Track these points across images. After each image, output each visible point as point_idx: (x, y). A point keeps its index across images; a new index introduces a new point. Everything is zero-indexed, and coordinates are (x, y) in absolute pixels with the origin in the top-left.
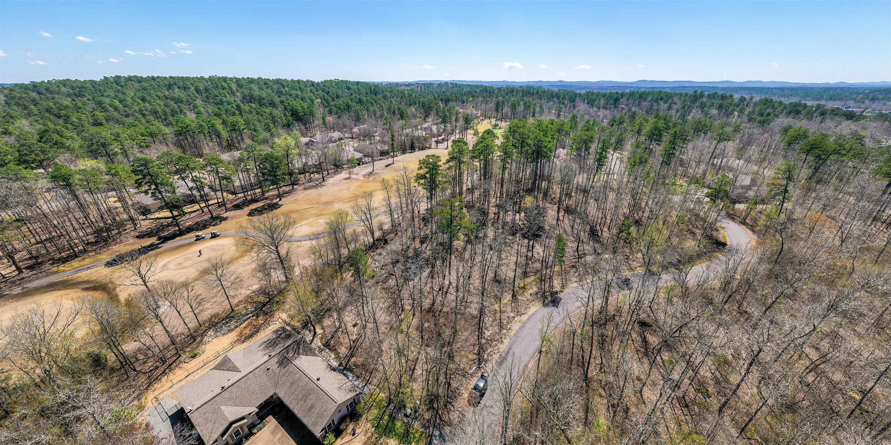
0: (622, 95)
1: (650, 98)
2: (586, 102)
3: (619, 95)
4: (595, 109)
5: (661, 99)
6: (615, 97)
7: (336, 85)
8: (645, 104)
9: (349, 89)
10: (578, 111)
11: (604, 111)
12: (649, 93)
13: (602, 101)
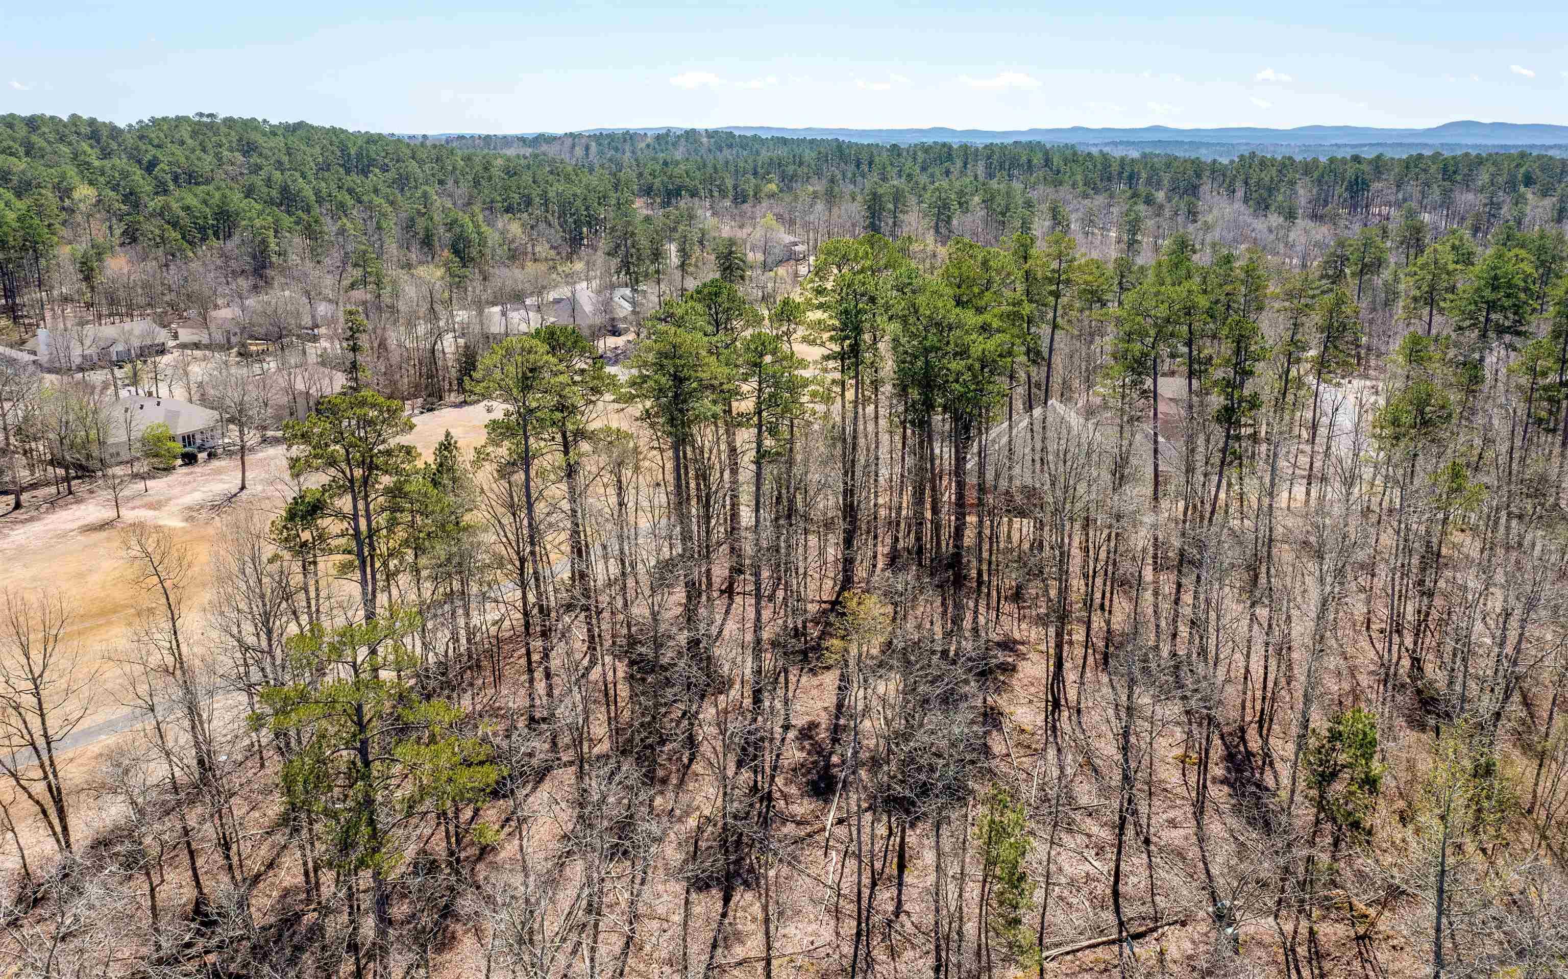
0: (1379, 165)
1: (1484, 177)
2: (1240, 194)
3: (1365, 167)
4: (1275, 220)
5: (1529, 181)
6: (1350, 174)
7: (194, 134)
8: (1466, 199)
9: (248, 148)
10: (1207, 228)
11: (1310, 224)
12: (1480, 161)
13: (1301, 192)
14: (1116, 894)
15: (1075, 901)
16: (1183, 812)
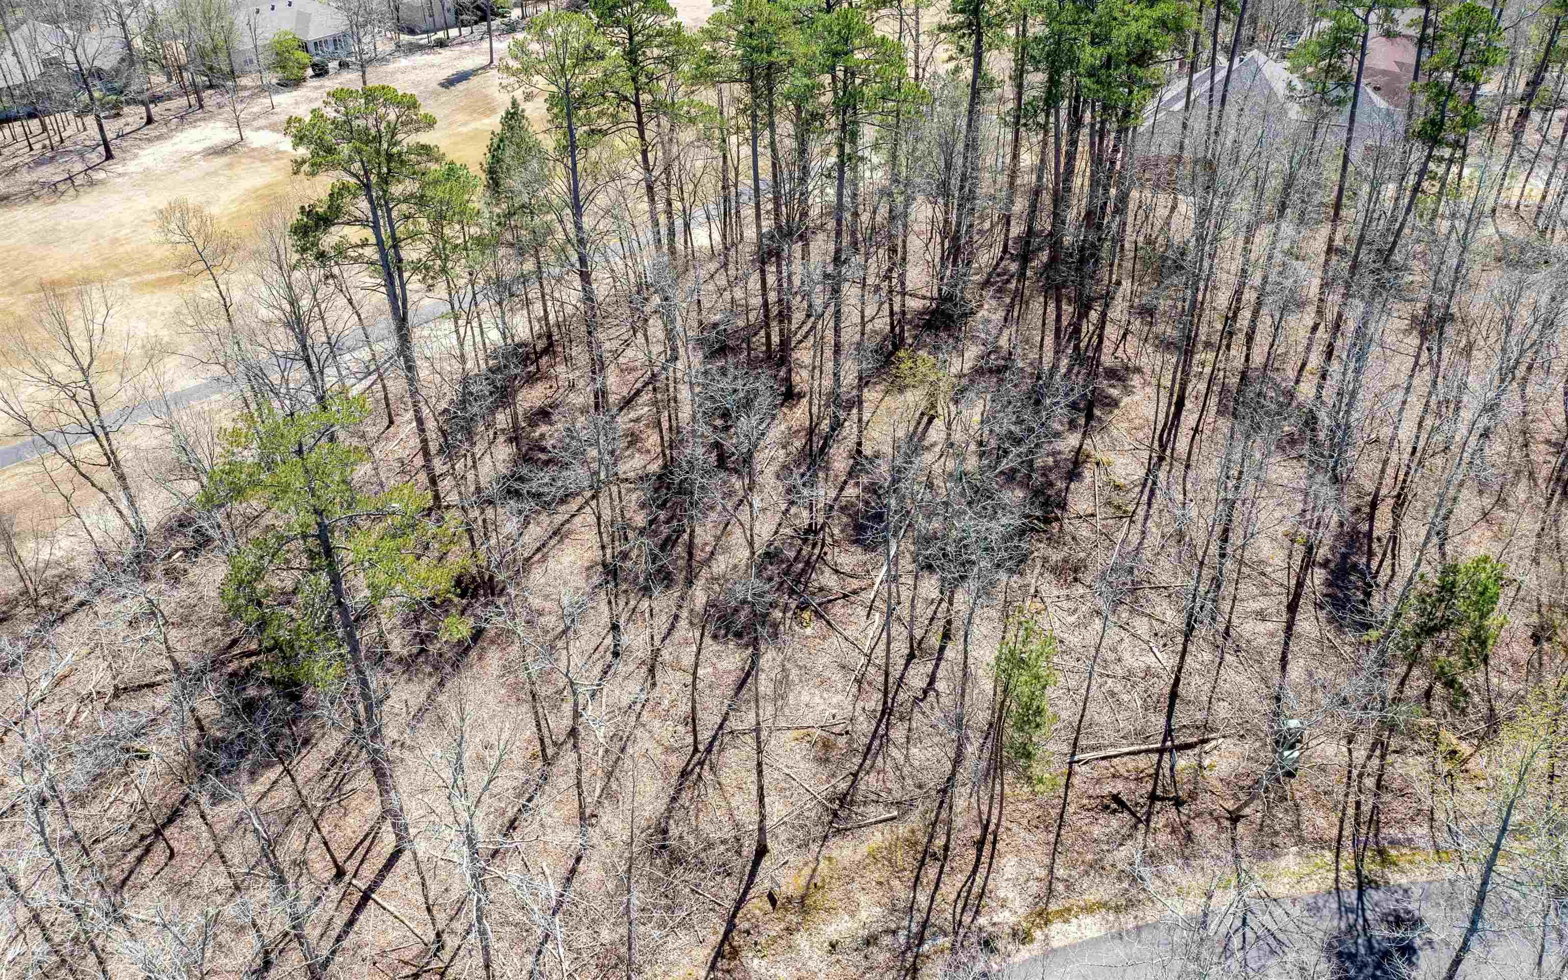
14: (1174, 695)
15: (1125, 697)
16: (1276, 603)
